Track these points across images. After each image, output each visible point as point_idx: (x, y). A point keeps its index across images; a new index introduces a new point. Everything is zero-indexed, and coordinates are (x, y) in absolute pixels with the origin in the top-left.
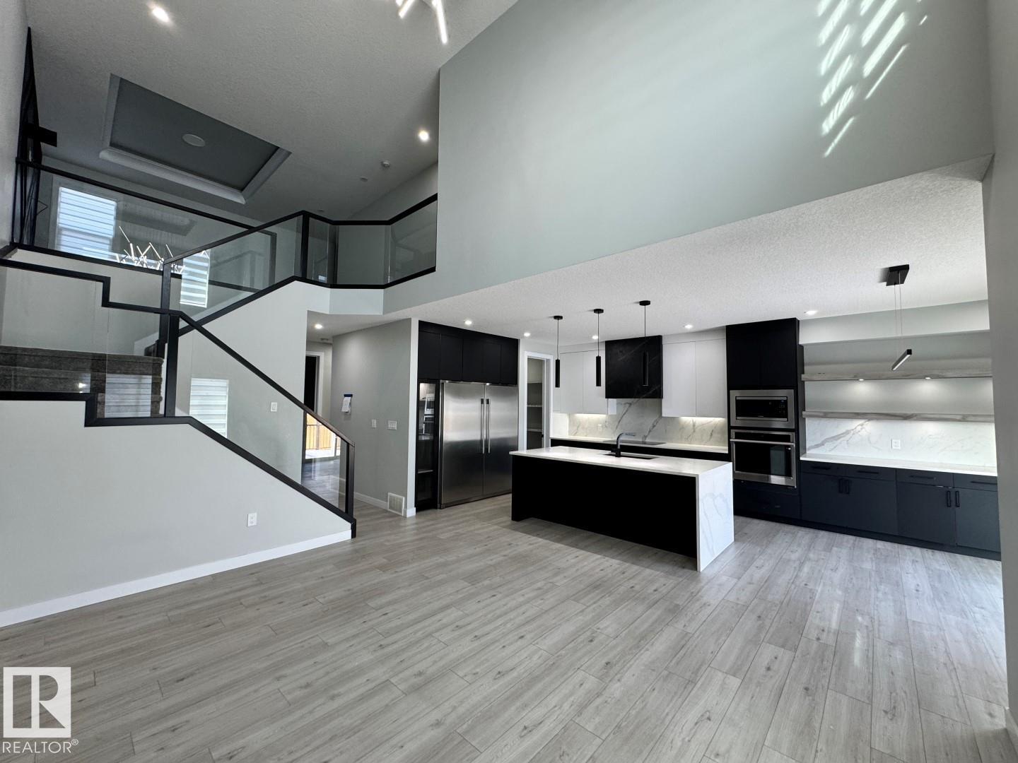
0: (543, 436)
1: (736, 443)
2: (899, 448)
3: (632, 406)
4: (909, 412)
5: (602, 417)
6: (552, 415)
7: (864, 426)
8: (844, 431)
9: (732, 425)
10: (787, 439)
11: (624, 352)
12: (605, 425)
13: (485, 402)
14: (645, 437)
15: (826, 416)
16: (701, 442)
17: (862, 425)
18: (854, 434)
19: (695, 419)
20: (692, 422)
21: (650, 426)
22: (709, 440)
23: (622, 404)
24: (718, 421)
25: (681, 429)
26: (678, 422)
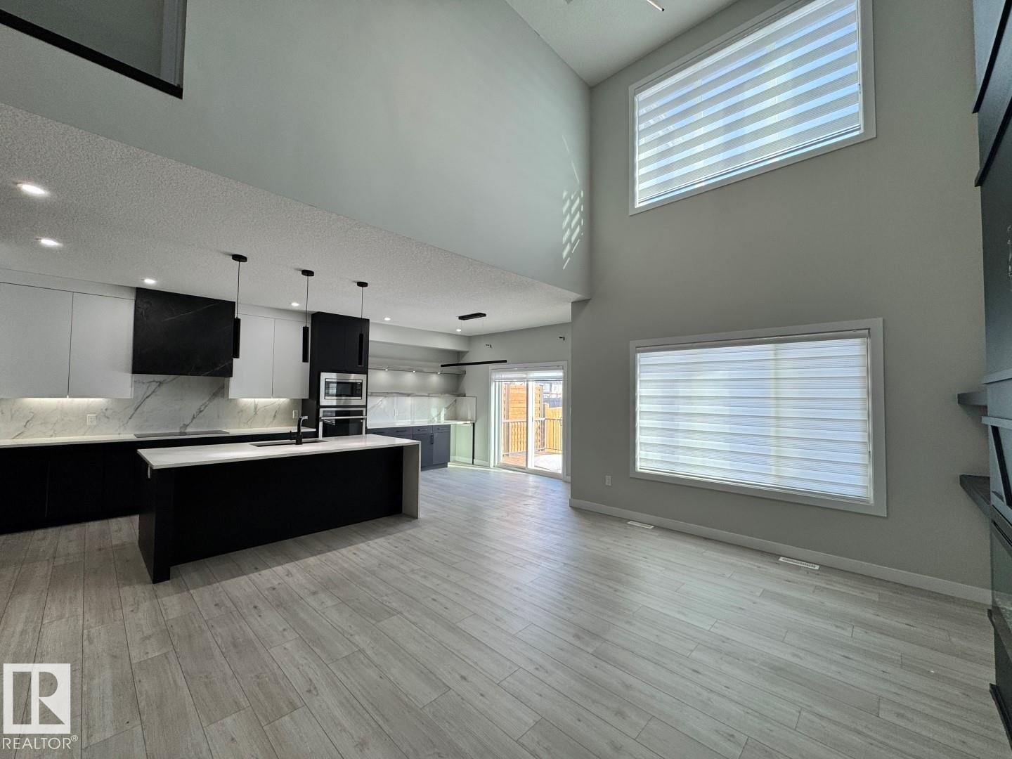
3: (164, 385)
8: (373, 405)
9: (321, 404)
10: (362, 413)
14: (186, 426)
16: (264, 422)
18: (378, 406)
19: (257, 400)
20: (253, 406)
21: (194, 411)
22: (272, 422)
23: (144, 383)
24: (283, 401)
25: (239, 412)
26: (236, 405)
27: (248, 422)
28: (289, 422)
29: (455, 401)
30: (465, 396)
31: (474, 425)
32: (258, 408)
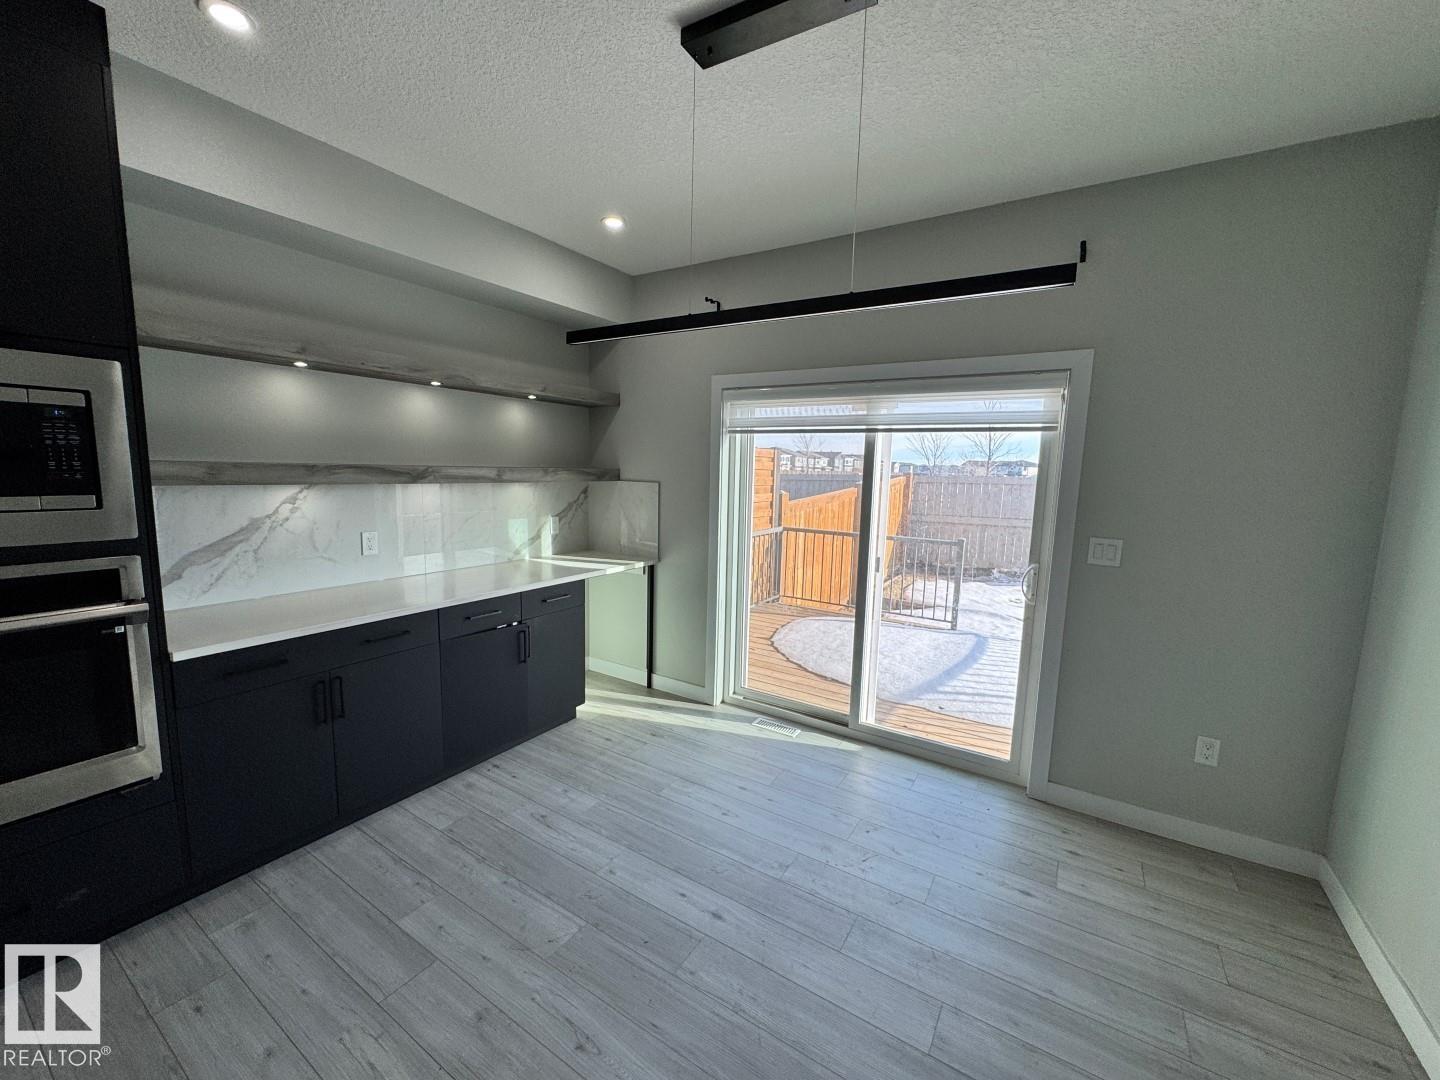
4: (421, 463)
7: (298, 503)
8: (245, 521)
10: (107, 587)
17: (293, 500)
18: (271, 528)
29: (585, 491)
30: (618, 478)
31: (651, 571)
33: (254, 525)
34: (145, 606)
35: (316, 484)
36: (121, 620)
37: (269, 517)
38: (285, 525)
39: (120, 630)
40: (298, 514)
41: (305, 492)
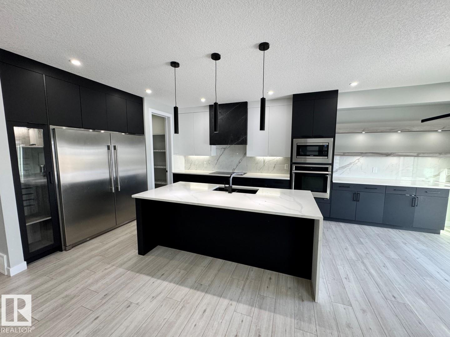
0: (167, 171)
1: (295, 173)
2: (376, 172)
3: (226, 150)
4: (389, 152)
5: (207, 157)
6: (173, 157)
8: (349, 163)
9: (293, 161)
10: (326, 170)
11: (222, 113)
12: (209, 163)
13: (112, 148)
14: (234, 169)
15: (344, 154)
16: (268, 171)
17: (359, 159)
18: (354, 165)
19: (265, 158)
20: (263, 160)
21: (237, 162)
22: (273, 170)
23: (219, 149)
24: (279, 158)
25: (256, 164)
26: (255, 159)
27: (260, 170)
28: (282, 171)
32: (266, 162)
33: (350, 164)
34: (330, 173)
35: (364, 156)
36: (327, 174)
37: (353, 162)
38: (356, 164)
39: (327, 176)
40: (359, 162)
41: (361, 158)
